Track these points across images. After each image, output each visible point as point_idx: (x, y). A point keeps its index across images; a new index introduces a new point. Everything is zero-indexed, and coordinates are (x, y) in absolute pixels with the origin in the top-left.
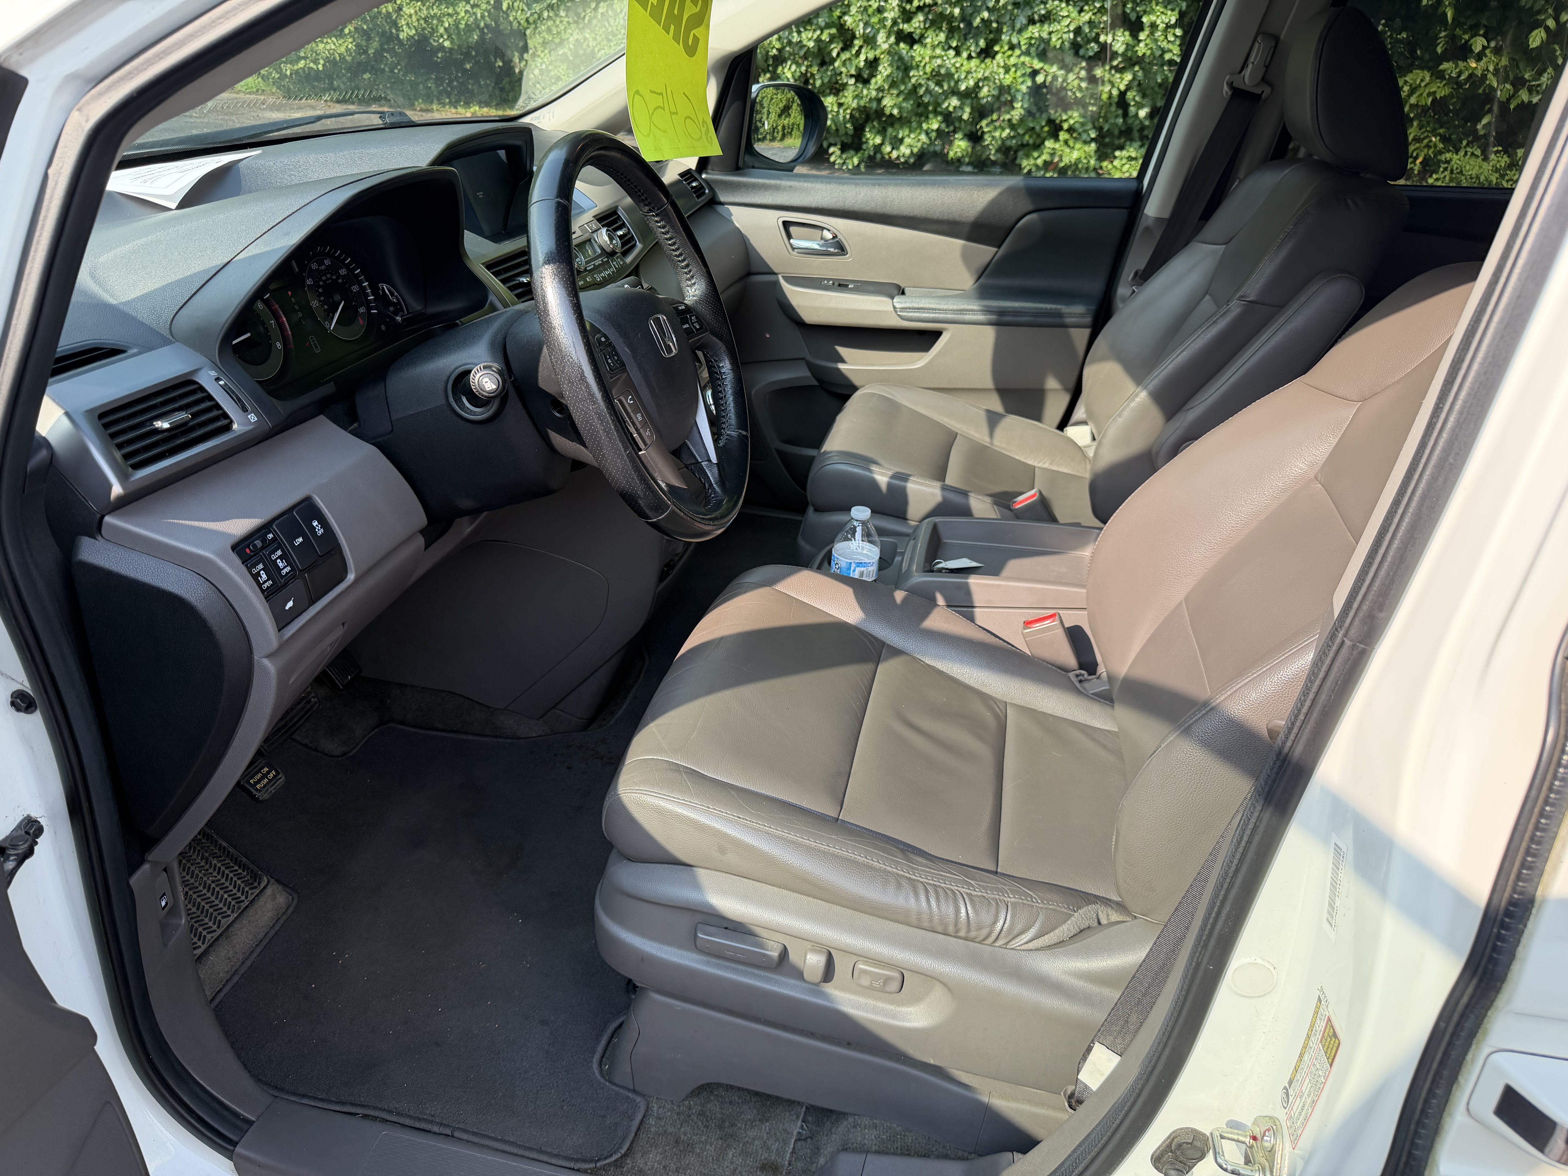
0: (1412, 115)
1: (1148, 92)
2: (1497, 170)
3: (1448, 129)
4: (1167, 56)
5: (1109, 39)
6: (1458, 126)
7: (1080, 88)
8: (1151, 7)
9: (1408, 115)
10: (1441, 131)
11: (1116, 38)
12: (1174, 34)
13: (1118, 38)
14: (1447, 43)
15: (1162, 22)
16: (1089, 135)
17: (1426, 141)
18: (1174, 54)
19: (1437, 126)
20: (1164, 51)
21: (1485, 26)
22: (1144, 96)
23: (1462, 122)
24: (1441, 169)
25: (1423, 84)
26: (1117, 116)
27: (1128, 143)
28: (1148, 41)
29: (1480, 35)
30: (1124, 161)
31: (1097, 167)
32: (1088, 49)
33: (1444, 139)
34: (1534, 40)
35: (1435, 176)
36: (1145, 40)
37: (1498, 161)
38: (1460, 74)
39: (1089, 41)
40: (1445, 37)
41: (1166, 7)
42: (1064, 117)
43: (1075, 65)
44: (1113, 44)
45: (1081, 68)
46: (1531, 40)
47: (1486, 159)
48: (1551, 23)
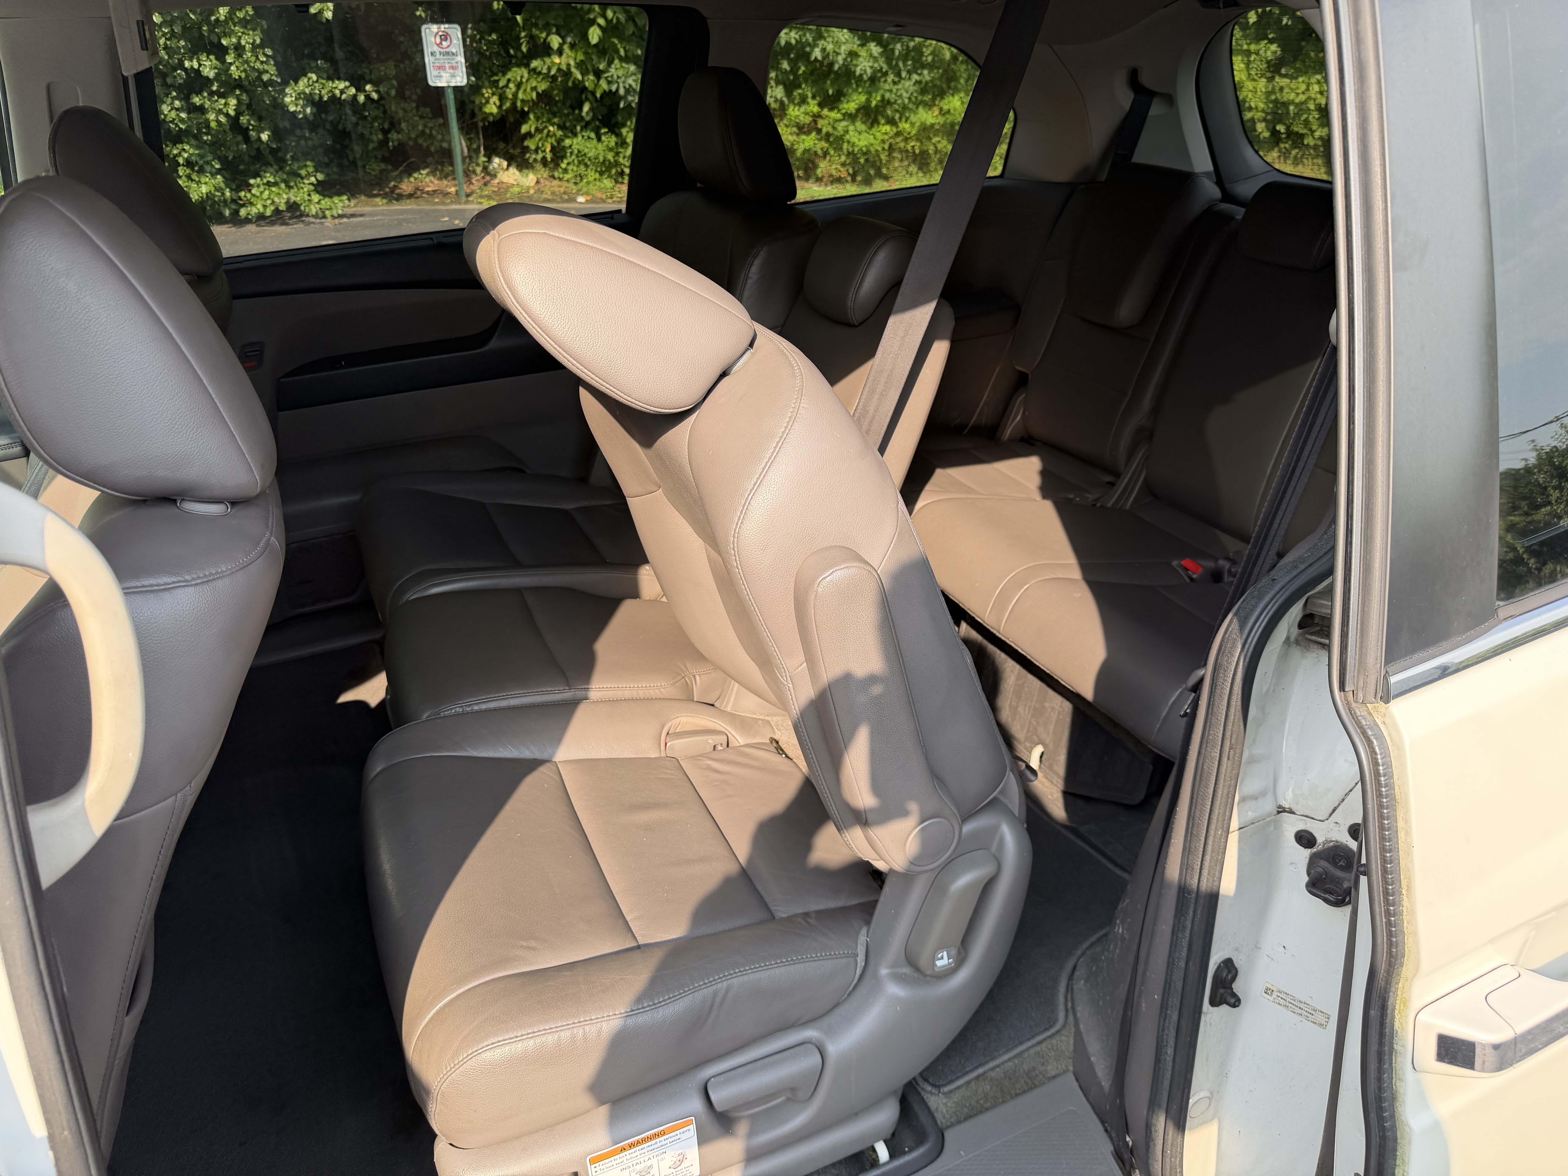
0: (526, 109)
1: (264, 114)
2: (611, 150)
3: (560, 117)
4: (265, 77)
5: (195, 65)
6: (568, 114)
7: (182, 121)
8: (230, 28)
9: (523, 110)
10: (556, 120)
11: (202, 63)
12: (265, 55)
13: (204, 63)
14: (528, 42)
15: (247, 42)
16: (212, 166)
17: (546, 131)
18: (272, 75)
19: (551, 116)
20: (261, 73)
21: (555, 25)
22: (260, 119)
23: (570, 110)
24: (568, 155)
25: (524, 80)
26: (238, 144)
27: (263, 168)
28: (237, 63)
29: (553, 33)
30: (262, 189)
31: (235, 198)
32: (175, 77)
33: (561, 127)
34: (592, 38)
35: (565, 161)
36: (235, 62)
37: (609, 141)
38: (549, 69)
39: (175, 69)
40: (526, 36)
41: (245, 27)
42: (175, 152)
43: (167, 95)
44: (201, 69)
45: (174, 98)
46: (590, 37)
47: (599, 139)
48: (601, 21)
